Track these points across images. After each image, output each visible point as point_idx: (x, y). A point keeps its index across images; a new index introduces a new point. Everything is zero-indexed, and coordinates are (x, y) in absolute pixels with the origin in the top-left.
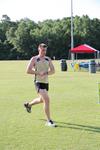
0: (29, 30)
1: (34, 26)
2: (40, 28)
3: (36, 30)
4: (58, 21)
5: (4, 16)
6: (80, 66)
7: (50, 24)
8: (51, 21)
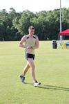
0: (29, 19)
1: (32, 15)
2: (37, 18)
3: (35, 19)
4: (50, 11)
5: (11, 9)
6: (67, 45)
7: (44, 14)
8: (45, 12)
